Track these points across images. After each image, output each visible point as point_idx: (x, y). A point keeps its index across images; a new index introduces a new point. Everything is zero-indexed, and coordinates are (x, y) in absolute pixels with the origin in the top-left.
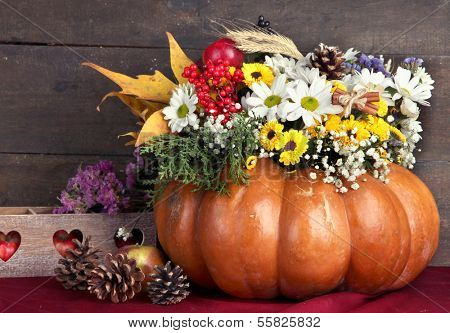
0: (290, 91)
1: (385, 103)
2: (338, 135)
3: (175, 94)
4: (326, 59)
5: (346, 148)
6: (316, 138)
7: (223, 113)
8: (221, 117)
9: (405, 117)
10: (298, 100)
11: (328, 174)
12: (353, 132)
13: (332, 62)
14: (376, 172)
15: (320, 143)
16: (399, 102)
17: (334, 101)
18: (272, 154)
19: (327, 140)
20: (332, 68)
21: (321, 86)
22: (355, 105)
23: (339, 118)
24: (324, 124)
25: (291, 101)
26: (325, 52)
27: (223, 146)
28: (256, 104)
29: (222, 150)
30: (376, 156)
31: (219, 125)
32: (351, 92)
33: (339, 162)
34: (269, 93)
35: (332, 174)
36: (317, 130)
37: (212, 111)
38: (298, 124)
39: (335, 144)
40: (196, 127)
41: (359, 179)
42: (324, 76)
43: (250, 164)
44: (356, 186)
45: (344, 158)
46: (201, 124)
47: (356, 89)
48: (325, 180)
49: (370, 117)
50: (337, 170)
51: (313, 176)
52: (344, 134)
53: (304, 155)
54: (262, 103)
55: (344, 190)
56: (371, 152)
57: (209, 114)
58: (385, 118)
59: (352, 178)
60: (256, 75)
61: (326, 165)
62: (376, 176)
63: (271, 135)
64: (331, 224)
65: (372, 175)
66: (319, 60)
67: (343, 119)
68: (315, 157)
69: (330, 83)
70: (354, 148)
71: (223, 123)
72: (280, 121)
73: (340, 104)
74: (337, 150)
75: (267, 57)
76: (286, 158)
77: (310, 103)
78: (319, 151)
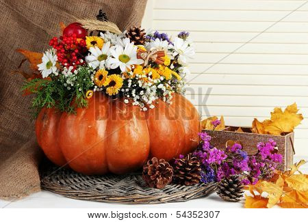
0: (112, 52)
1: (168, 58)
2: (140, 77)
3: (44, 55)
4: (134, 33)
5: (146, 84)
6: (128, 79)
7: (73, 65)
8: (71, 68)
9: (180, 66)
10: (117, 57)
11: (135, 100)
12: (149, 75)
13: (138, 35)
14: (164, 98)
15: (130, 81)
16: (176, 57)
17: (139, 57)
18: (101, 89)
19: (135, 80)
20: (138, 38)
21: (131, 48)
22: (150, 58)
23: (141, 67)
24: (133, 70)
25: (113, 57)
26: (134, 29)
27: (72, 85)
28: (92, 60)
29: (72, 87)
30: (164, 89)
31: (70, 73)
32: (148, 51)
33: (142, 92)
34: (100, 53)
35: (138, 100)
36: (128, 74)
37: (66, 64)
38: (117, 71)
39: (139, 82)
40: (57, 74)
41: (154, 103)
42: (133, 43)
43: (88, 95)
44: (152, 107)
45: (145, 90)
46: (60, 73)
47: (151, 49)
48: (134, 104)
49: (160, 66)
50: (141, 97)
51: (126, 101)
52: (144, 76)
53: (121, 89)
54: (96, 59)
55: (145, 109)
56: (161, 86)
57: (64, 66)
58: (169, 67)
59: (150, 102)
60: (94, 43)
61: (134, 95)
62: (165, 100)
63: (101, 77)
64: (137, 130)
65: (162, 100)
66: (130, 34)
67: (145, 67)
68: (127, 90)
69: (136, 47)
70: (150, 84)
71: (72, 71)
72: (106, 69)
73: (141, 58)
74: (140, 86)
75: (101, 33)
76: (110, 91)
77: (124, 58)
78: (129, 86)
